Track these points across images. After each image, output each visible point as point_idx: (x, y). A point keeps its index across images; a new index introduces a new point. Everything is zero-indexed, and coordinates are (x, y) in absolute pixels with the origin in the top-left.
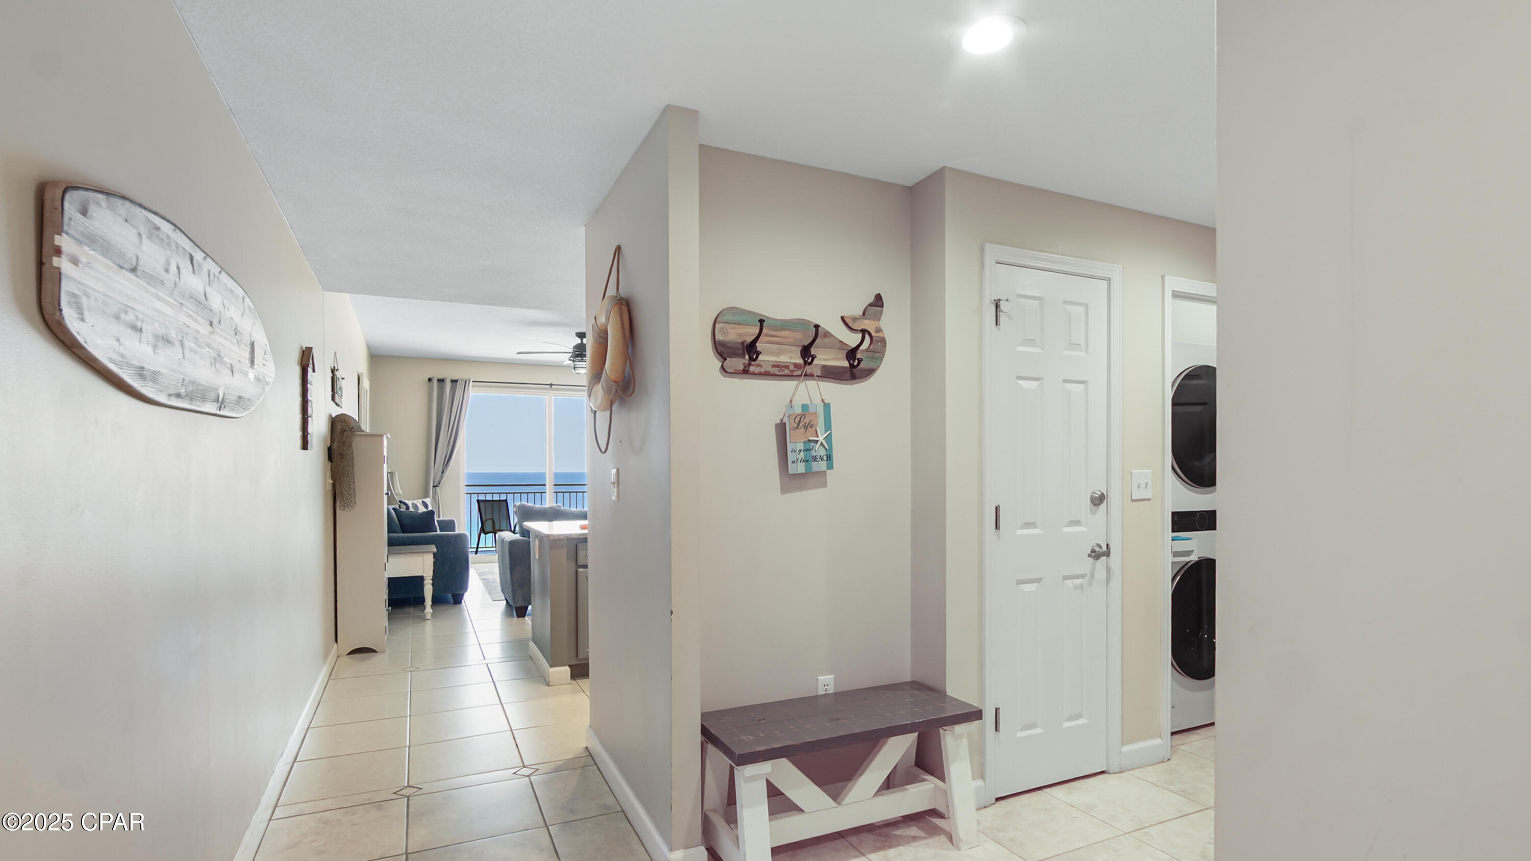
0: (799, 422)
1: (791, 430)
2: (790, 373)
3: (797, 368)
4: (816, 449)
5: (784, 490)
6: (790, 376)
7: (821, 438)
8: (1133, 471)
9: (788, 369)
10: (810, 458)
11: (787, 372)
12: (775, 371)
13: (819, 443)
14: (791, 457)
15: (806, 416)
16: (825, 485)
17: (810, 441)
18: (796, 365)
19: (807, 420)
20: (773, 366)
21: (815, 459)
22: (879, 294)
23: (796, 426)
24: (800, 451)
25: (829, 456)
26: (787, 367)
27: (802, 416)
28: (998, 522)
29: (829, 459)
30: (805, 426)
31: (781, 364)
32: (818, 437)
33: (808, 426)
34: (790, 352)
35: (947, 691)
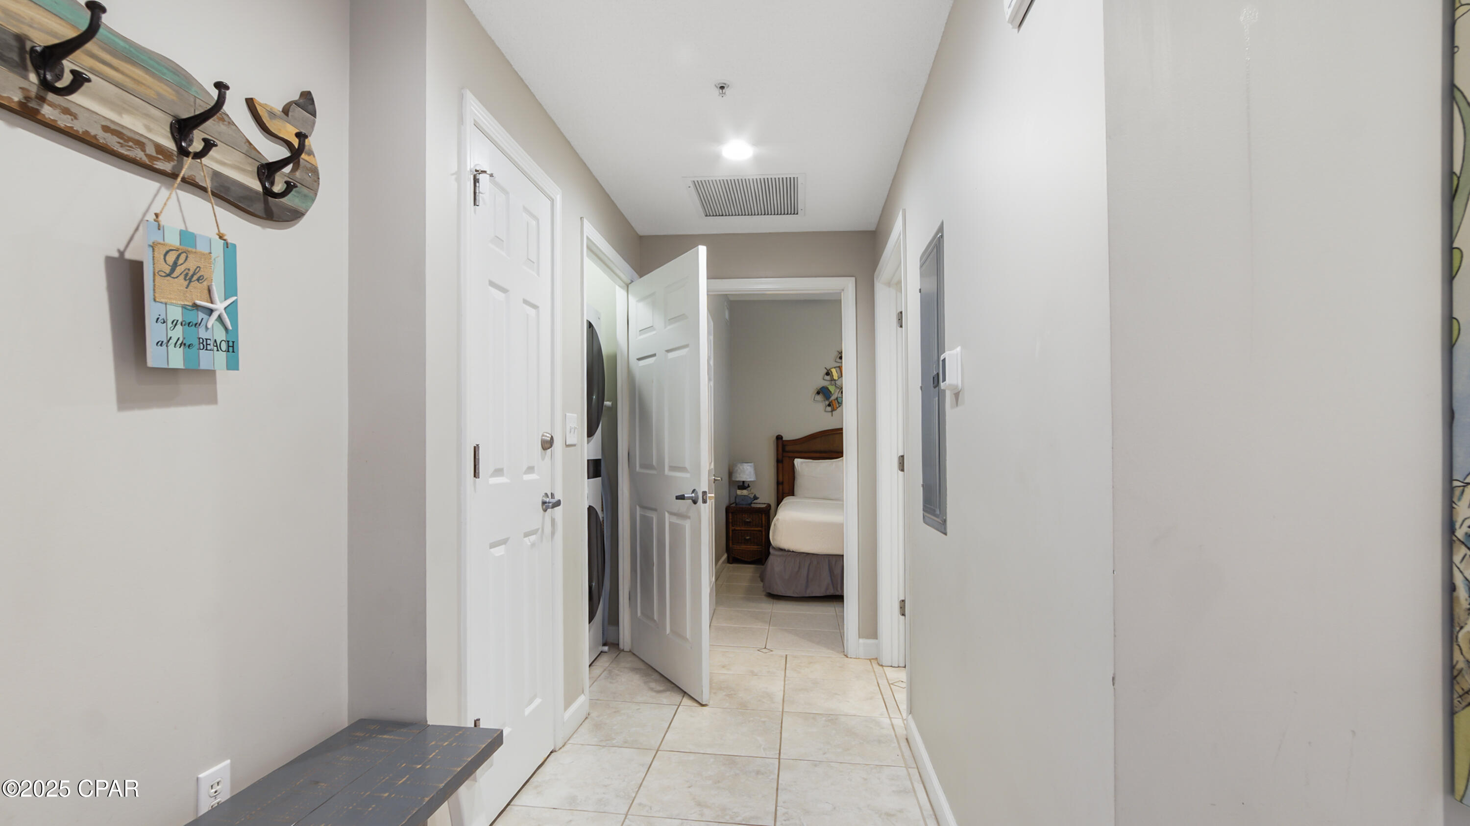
0: (175, 265)
1: (157, 277)
2: (145, 160)
3: (162, 155)
4: (209, 326)
5: (125, 401)
6: (146, 168)
7: (220, 306)
8: (567, 414)
9: (144, 150)
10: (195, 342)
11: (138, 154)
12: (113, 142)
13: (215, 315)
14: (153, 332)
15: (190, 256)
16: (212, 399)
17: (196, 306)
18: (159, 149)
19: (191, 264)
20: (106, 129)
21: (204, 344)
22: (309, 93)
23: (168, 272)
24: (175, 323)
25: (231, 344)
26: (141, 145)
27: (183, 253)
28: (477, 466)
29: (231, 349)
30: (187, 274)
31: (124, 131)
32: (212, 302)
33: (192, 276)
34: (147, 116)
35: (428, 719)
